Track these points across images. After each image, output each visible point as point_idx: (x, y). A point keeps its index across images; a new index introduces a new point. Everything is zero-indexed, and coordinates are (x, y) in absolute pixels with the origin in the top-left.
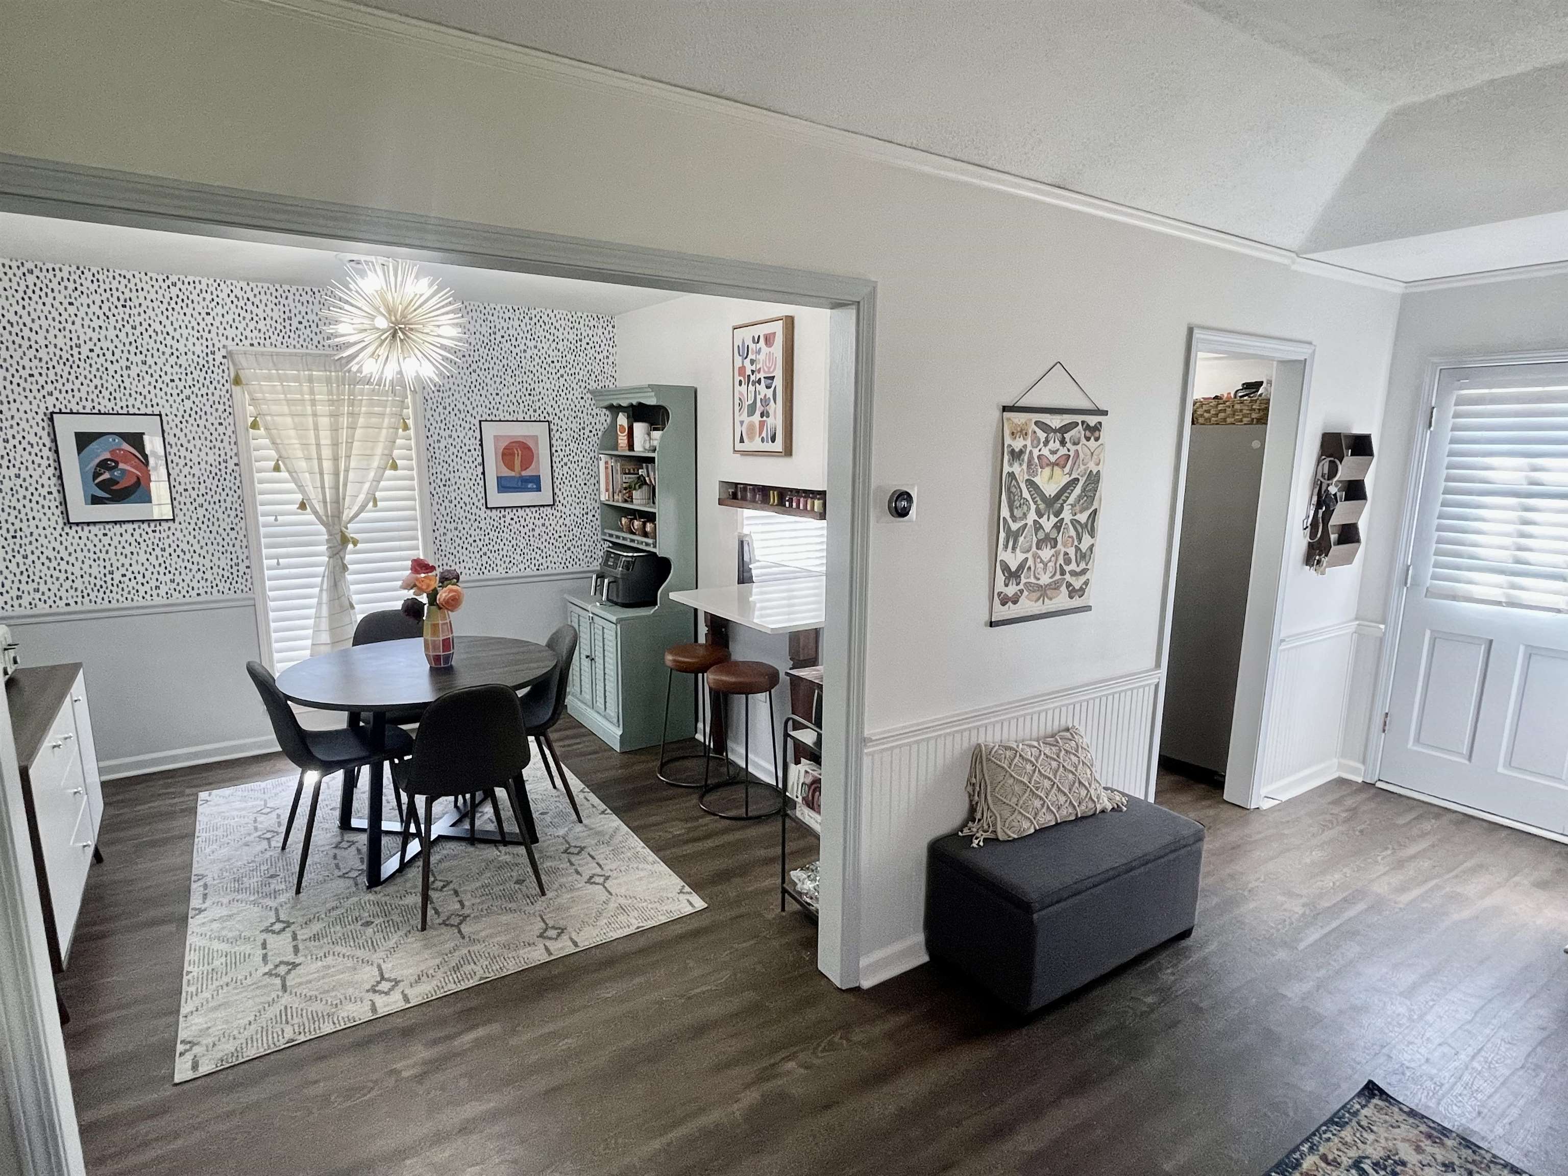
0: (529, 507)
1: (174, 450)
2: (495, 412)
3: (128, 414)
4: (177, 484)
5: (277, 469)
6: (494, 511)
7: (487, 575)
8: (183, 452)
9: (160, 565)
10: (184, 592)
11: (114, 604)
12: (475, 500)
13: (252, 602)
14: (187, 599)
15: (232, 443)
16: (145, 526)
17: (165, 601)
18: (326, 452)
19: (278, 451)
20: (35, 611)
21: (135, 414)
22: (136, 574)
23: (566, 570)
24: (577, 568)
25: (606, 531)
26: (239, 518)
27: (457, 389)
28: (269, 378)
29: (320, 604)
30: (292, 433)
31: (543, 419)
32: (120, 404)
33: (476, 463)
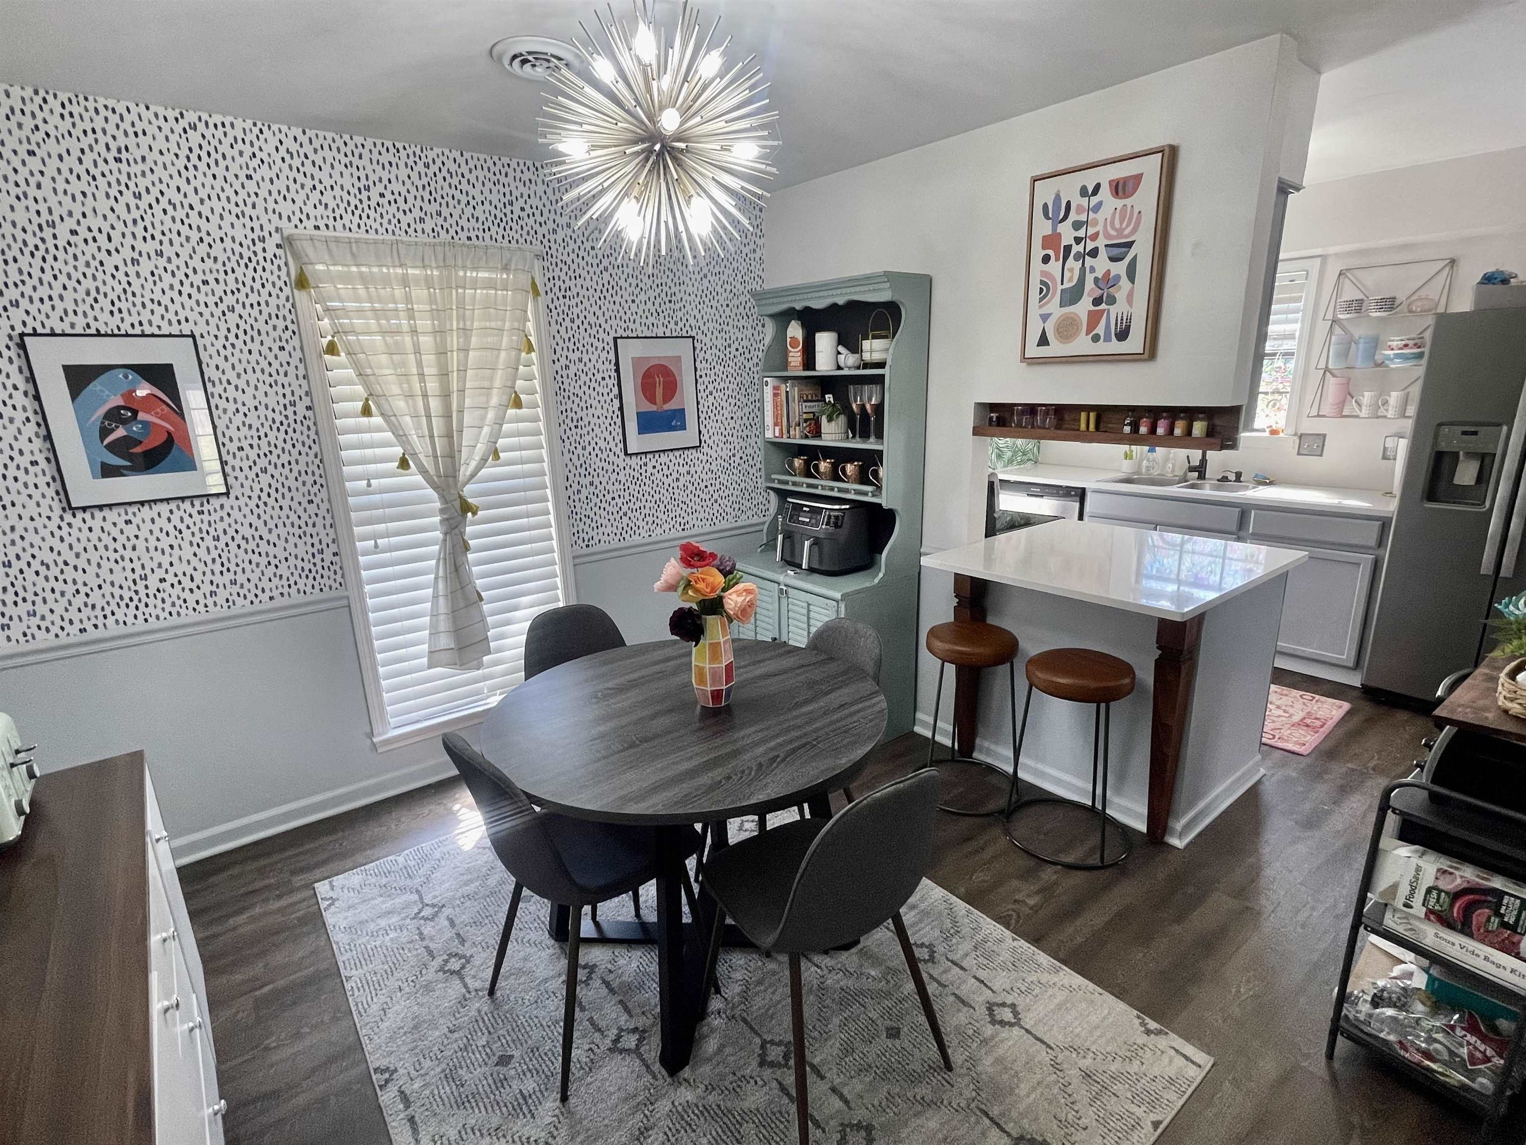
0: (672, 450)
1: (219, 389)
2: (631, 326)
3: (143, 335)
4: (226, 441)
5: (366, 411)
6: (634, 457)
7: (629, 541)
8: (231, 393)
9: (214, 560)
10: (251, 597)
11: (153, 623)
12: (612, 444)
13: (345, 602)
14: (257, 606)
15: (301, 377)
16: (187, 505)
17: (225, 613)
18: (432, 385)
19: (367, 386)
20: (32, 646)
21: (153, 335)
22: (181, 577)
23: (713, 528)
24: (725, 525)
25: (773, 476)
26: (318, 486)
27: (586, 293)
28: (346, 278)
29: (435, 597)
30: (384, 359)
31: (685, 334)
32: (128, 320)
33: (612, 395)
